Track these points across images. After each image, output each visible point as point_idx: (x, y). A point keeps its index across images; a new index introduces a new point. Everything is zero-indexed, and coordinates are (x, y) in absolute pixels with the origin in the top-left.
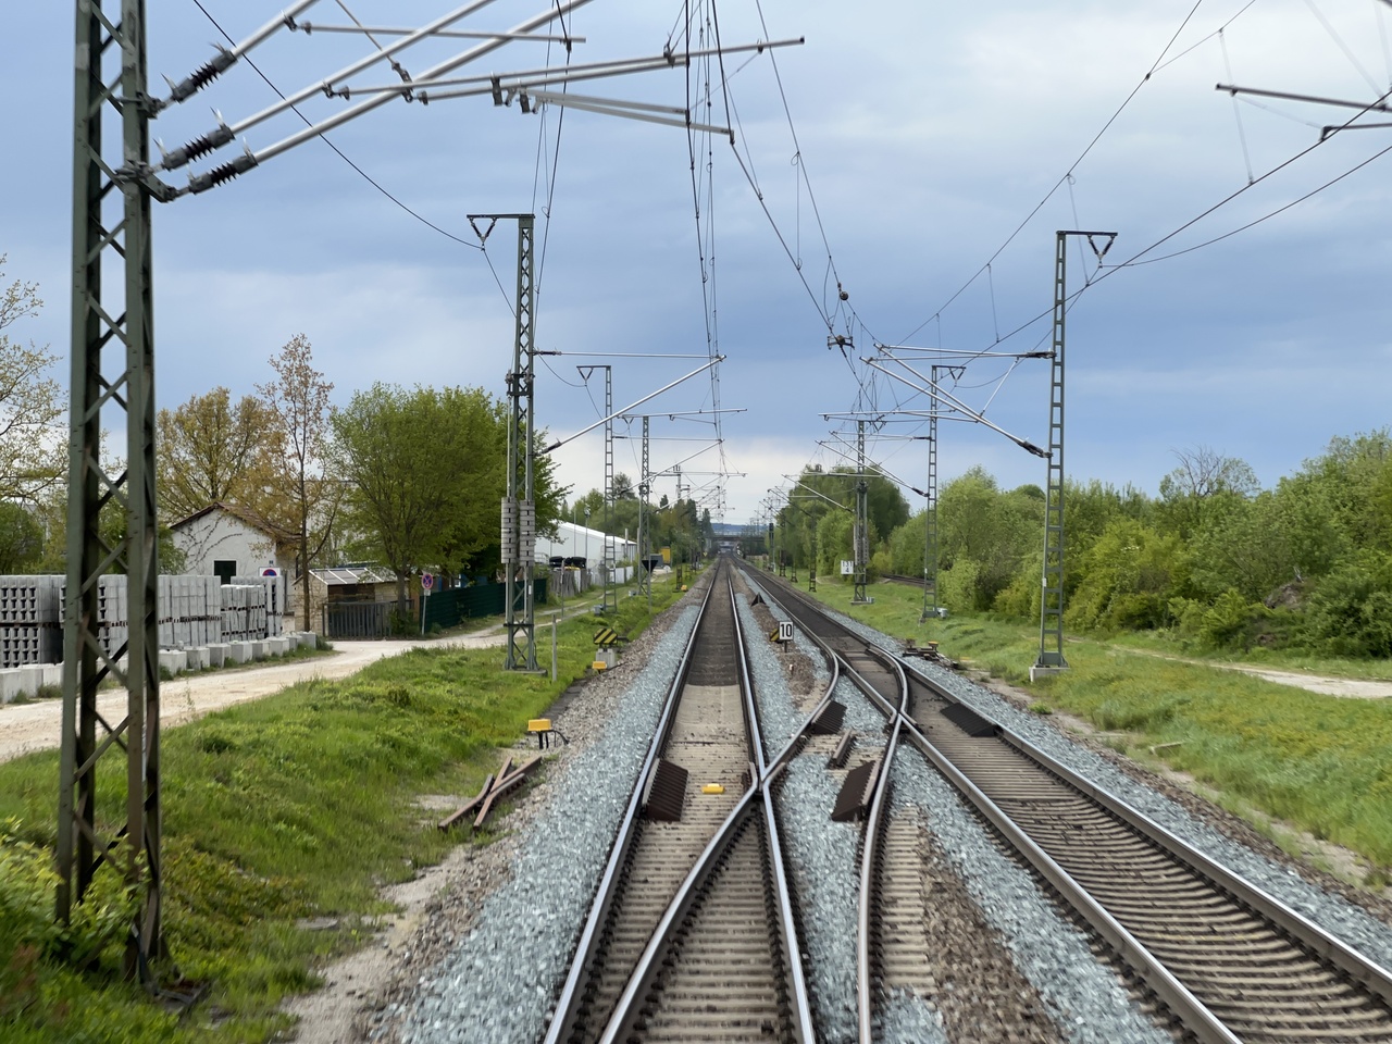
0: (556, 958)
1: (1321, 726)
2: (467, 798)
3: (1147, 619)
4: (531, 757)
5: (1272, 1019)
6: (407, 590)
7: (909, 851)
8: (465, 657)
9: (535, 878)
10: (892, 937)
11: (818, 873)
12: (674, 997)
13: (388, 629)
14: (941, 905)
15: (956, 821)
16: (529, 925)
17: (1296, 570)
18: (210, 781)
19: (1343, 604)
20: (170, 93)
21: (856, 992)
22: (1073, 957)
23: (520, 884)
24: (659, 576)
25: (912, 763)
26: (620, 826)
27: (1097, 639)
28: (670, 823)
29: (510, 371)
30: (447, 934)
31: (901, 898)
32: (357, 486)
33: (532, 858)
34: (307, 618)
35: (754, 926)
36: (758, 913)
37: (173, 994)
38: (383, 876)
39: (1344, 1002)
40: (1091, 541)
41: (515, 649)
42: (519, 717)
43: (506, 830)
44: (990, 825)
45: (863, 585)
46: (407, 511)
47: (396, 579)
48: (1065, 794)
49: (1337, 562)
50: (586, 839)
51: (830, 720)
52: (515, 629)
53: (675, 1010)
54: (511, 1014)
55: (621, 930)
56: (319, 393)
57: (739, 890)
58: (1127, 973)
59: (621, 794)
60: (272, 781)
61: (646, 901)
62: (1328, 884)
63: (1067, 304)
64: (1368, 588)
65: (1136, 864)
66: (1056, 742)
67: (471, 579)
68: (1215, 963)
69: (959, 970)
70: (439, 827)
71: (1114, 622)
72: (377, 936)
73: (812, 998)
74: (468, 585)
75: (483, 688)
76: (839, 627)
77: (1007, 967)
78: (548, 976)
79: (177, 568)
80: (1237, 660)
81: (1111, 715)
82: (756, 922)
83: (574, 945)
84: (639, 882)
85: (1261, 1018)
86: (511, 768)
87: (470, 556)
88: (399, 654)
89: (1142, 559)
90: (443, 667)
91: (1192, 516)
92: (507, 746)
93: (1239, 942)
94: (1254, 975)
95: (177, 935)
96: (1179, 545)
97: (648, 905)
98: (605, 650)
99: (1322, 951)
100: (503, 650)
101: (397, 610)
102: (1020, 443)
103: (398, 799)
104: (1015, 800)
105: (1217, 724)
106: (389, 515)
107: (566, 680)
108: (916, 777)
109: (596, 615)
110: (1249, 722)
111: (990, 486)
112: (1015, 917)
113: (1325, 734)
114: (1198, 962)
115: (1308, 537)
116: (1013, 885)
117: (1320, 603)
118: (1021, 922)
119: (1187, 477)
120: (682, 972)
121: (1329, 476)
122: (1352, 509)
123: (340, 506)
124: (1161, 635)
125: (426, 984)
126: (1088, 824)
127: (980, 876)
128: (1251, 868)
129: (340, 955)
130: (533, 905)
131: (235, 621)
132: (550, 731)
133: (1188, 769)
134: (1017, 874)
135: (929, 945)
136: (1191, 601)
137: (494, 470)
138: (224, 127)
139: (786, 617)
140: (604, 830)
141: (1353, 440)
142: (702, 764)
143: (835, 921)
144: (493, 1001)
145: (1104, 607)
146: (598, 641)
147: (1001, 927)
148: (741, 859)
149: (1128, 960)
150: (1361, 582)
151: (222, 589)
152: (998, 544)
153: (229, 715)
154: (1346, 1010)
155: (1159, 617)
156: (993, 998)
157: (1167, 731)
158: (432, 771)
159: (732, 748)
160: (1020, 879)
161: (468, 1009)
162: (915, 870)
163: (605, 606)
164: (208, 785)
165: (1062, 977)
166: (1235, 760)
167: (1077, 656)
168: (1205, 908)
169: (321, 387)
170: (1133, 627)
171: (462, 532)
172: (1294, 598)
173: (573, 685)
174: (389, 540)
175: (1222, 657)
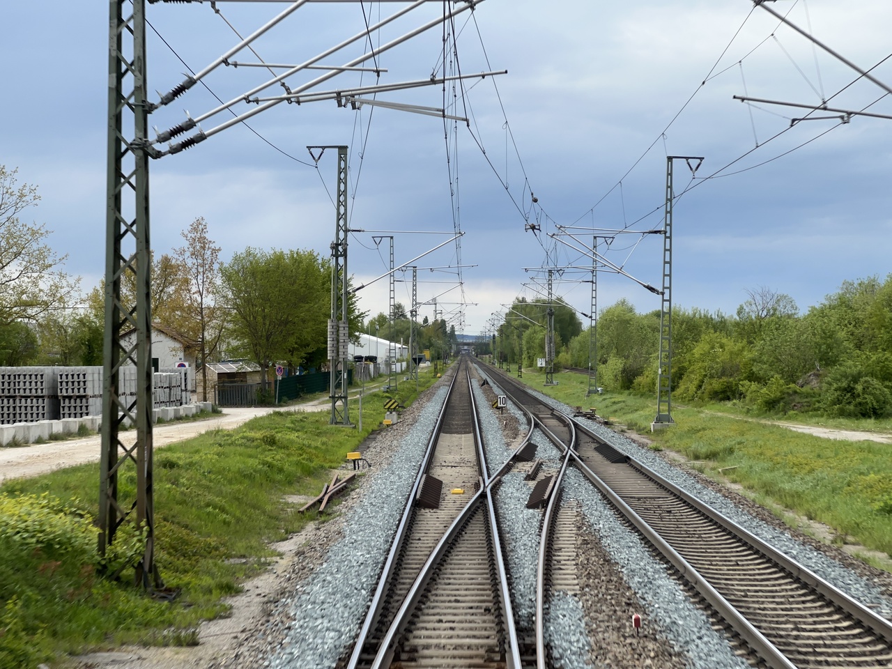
0: (371, 577)
1: (819, 456)
2: (313, 497)
3: (726, 394)
4: (351, 474)
5: (762, 606)
6: (266, 376)
7: (570, 524)
8: (305, 418)
9: (357, 537)
10: (557, 567)
11: (518, 535)
12: (436, 595)
13: (255, 401)
14: (586, 551)
15: (598, 508)
16: (355, 560)
17: (817, 364)
18: (168, 484)
19: (844, 384)
20: (160, 100)
21: (536, 592)
22: (657, 576)
23: (349, 540)
24: (423, 368)
25: (575, 477)
26: (404, 511)
27: (696, 407)
28: (433, 510)
29: (333, 242)
30: (310, 565)
31: (564, 548)
32: (235, 311)
33: (355, 527)
34: (205, 393)
35: (480, 561)
36: (484, 555)
37: (162, 594)
38: (269, 538)
39: (803, 599)
40: (692, 345)
41: (336, 412)
42: (342, 452)
43: (338, 513)
45: (551, 373)
46: (267, 327)
47: (260, 369)
48: (664, 494)
49: (841, 359)
50: (384, 517)
51: (528, 453)
52: (336, 399)
53: (437, 602)
54: (349, 602)
55: (406, 564)
56: (212, 254)
57: (473, 544)
58: (686, 584)
59: (404, 494)
60: (202, 485)
61: (419, 549)
62: (806, 541)
63: (674, 201)
64: (860, 375)
65: (700, 531)
66: (662, 466)
67: (306, 370)
68: (736, 579)
69: (593, 582)
70: (299, 512)
71: (706, 396)
72: (270, 568)
73: (512, 595)
74: (304, 373)
75: (317, 435)
76: (536, 399)
77: (620, 581)
78: (367, 585)
80: (780, 419)
81: (698, 451)
82: (482, 560)
83: (381, 570)
84: (416, 540)
85: (757, 606)
86: (338, 480)
87: (305, 355)
88: (264, 415)
89: (723, 357)
90: (292, 422)
91: (756, 330)
92: (334, 468)
93: (751, 570)
94: (756, 586)
95: (161, 564)
96: (746, 348)
97: (421, 551)
98: (391, 413)
99: (795, 574)
100: (328, 413)
101: (261, 389)
102: (644, 286)
103: (273, 497)
104: (634, 498)
105: (759, 456)
106: (256, 329)
107: (367, 431)
108: (577, 485)
109: (384, 392)
110: (777, 455)
111: (631, 311)
112: (627, 556)
113: (820, 461)
114: (726, 579)
115: (824, 344)
116: (628, 540)
117: (830, 384)
118: (630, 559)
119: (754, 306)
120: (440, 583)
121: (841, 305)
122: (855, 326)
123: (225, 324)
124: (734, 404)
125: (301, 589)
126: (675, 510)
127: (609, 536)
128: (764, 532)
129: (250, 577)
130: (357, 550)
131: (162, 395)
132: (360, 459)
133: (740, 482)
134: (630, 535)
135: (578, 570)
136: (753, 383)
137: (321, 302)
138: (190, 120)
139: (502, 393)
140: (395, 513)
141: (856, 283)
142: (451, 478)
143: (526, 558)
144: (339, 595)
145: (700, 387)
146: (387, 407)
147: (619, 562)
148: (473, 528)
149: (687, 577)
150: (855, 371)
151: (155, 375)
152: (636, 348)
154: (804, 602)
155: (734, 393)
156: (610, 595)
157: (730, 460)
159: (469, 469)
160: (632, 538)
161: (325, 599)
162: (573, 533)
163: (390, 386)
164: (167, 486)
165: (649, 585)
166: (767, 476)
167: (681, 416)
168: (734, 552)
169: (213, 250)
170: (718, 399)
171: (301, 340)
172: (814, 382)
173: (371, 434)
174: (256, 345)
175: (770, 417)
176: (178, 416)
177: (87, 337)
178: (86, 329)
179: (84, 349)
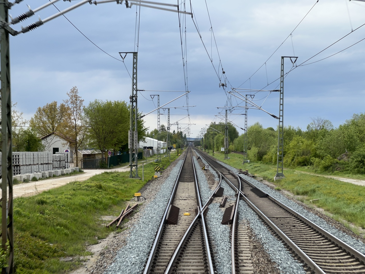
1: (359, 195)
2: (116, 217)
3: (304, 163)
4: (135, 204)
6: (104, 156)
7: (245, 234)
8: (118, 174)
9: (133, 244)
10: (242, 264)
11: (218, 242)
13: (99, 166)
14: (256, 253)
15: (258, 225)
16: (130, 261)
17: (346, 150)
18: (38, 213)
19: (360, 159)
23: (128, 246)
24: (172, 152)
25: (244, 206)
26: (159, 226)
27: (291, 169)
28: (174, 225)
29: (131, 95)
30: (105, 264)
31: (244, 251)
32: (91, 128)
33: (133, 237)
34: (77, 163)
38: (89, 242)
40: (289, 142)
41: (132, 172)
42: (132, 192)
43: (126, 227)
44: (268, 226)
45: (227, 154)
46: (104, 134)
47: (101, 152)
48: (289, 215)
49: (357, 148)
50: (149, 231)
51: (220, 193)
52: (132, 166)
55: (159, 262)
56: (80, 102)
57: (195, 248)
59: (160, 216)
60: (57, 213)
61: (166, 251)
63: (284, 77)
66: (284, 199)
68: (343, 273)
70: (107, 226)
71: (295, 164)
72: (84, 263)
74: (121, 154)
75: (123, 183)
76: (221, 165)
79: (43, 150)
80: (330, 175)
81: (298, 191)
83: (144, 268)
84: (164, 245)
86: (129, 207)
87: (121, 146)
88: (100, 173)
89: (303, 147)
90: (112, 177)
91: (315, 135)
92: (128, 201)
95: (21, 265)
96: (313, 143)
97: (167, 253)
98: (157, 172)
100: (129, 172)
101: (101, 161)
102: (271, 115)
103: (96, 217)
104: (274, 217)
105: (329, 194)
106: (99, 135)
107: (146, 181)
108: (245, 210)
109: (155, 162)
110: (338, 193)
111: (261, 127)
112: (279, 258)
113: (361, 197)
114: (338, 273)
115: (349, 141)
116: (277, 246)
117: (353, 159)
119: (314, 125)
121: (353, 124)
123: (86, 133)
124: (309, 168)
126: (297, 226)
127: (267, 243)
130: (132, 254)
131: (56, 164)
132: (141, 196)
133: (322, 207)
134: (278, 242)
135: (254, 267)
136: (317, 158)
137: (127, 123)
138: (31, 11)
139: (207, 163)
140: (154, 228)
141: (359, 114)
142: (184, 206)
143: (224, 259)
145: (293, 160)
146: (155, 170)
147: (276, 261)
148: (195, 237)
150: (364, 153)
151: (53, 156)
152: (263, 143)
153: (49, 192)
155: (308, 163)
157: (315, 195)
158: (106, 208)
159: (192, 201)
162: (247, 241)
163: (158, 160)
166: (336, 205)
167: (287, 174)
169: (81, 100)
170: (301, 165)
171: (119, 140)
172: (345, 158)
173: (148, 182)
174: (99, 142)
175: (326, 174)
176: (63, 174)
177: (27, 139)
178: (27, 135)
179: (26, 144)
